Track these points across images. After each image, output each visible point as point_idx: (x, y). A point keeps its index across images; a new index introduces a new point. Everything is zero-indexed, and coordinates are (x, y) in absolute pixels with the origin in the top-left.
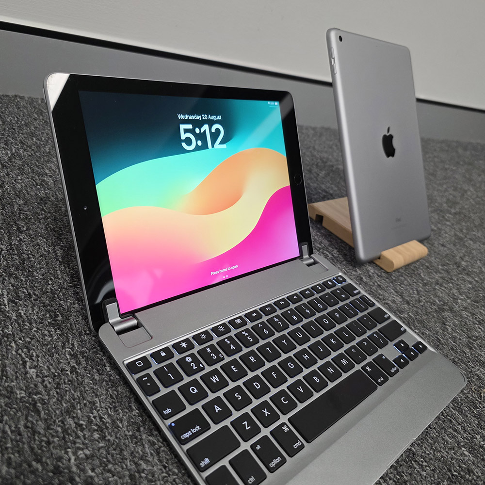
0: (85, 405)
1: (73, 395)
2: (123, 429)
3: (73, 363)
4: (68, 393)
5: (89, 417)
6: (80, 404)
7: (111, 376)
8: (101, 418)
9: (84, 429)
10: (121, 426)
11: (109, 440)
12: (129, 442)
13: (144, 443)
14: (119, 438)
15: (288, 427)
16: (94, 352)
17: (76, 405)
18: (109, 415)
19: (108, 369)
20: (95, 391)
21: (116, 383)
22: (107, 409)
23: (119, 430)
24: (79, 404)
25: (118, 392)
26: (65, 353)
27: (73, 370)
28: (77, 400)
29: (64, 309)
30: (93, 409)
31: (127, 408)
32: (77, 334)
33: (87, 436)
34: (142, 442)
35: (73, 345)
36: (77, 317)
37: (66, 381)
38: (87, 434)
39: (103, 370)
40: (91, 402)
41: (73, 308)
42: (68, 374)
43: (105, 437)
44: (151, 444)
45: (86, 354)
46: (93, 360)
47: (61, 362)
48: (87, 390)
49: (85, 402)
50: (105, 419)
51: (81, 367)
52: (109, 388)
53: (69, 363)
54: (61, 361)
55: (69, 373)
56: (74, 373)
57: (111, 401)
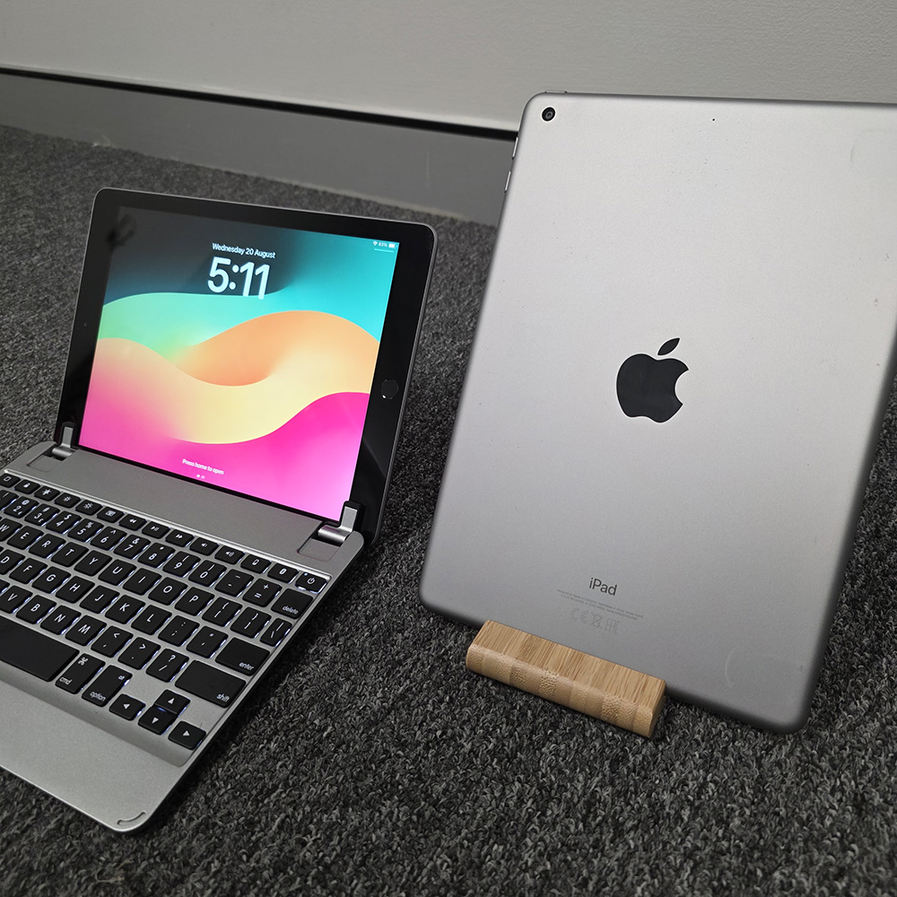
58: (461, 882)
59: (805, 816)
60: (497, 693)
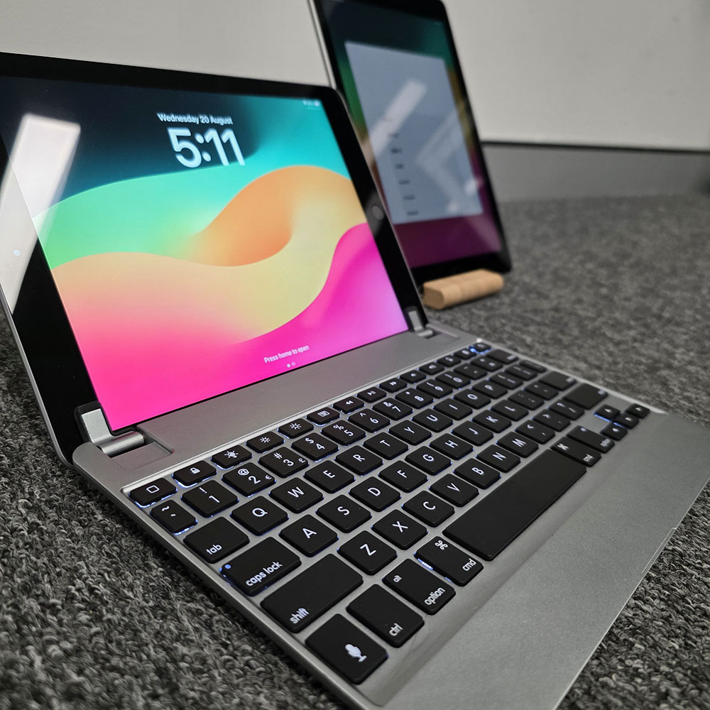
0: (59, 574)
1: (36, 563)
2: (137, 599)
3: (33, 518)
4: (24, 561)
5: (68, 592)
6: (49, 574)
7: (107, 526)
8: (91, 590)
9: (59, 610)
10: (132, 597)
11: (109, 620)
12: (149, 617)
13: (179, 614)
14: (130, 614)
15: (444, 542)
16: (71, 498)
17: (40, 577)
18: (107, 584)
19: (100, 517)
20: (78, 552)
21: (117, 535)
22: (102, 575)
23: (128, 602)
24: (46, 576)
25: (121, 548)
26: (17, 507)
27: (33, 528)
28: (44, 570)
29: (13, 449)
30: (75, 578)
31: (140, 568)
32: (39, 478)
33: (65, 621)
34: (176, 615)
35: (31, 494)
36: (37, 455)
37: (21, 544)
38: (66, 618)
39: (90, 520)
40: (70, 569)
41: (30, 445)
42: (23, 535)
43: (103, 616)
44: (193, 614)
45: (56, 503)
46: (71, 509)
47: (10, 520)
48: (61, 552)
49: (58, 570)
50: (98, 590)
51: (48, 521)
52: (103, 544)
53: (25, 519)
54: (10, 518)
55: (26, 534)
56: (35, 532)
57: (108, 562)
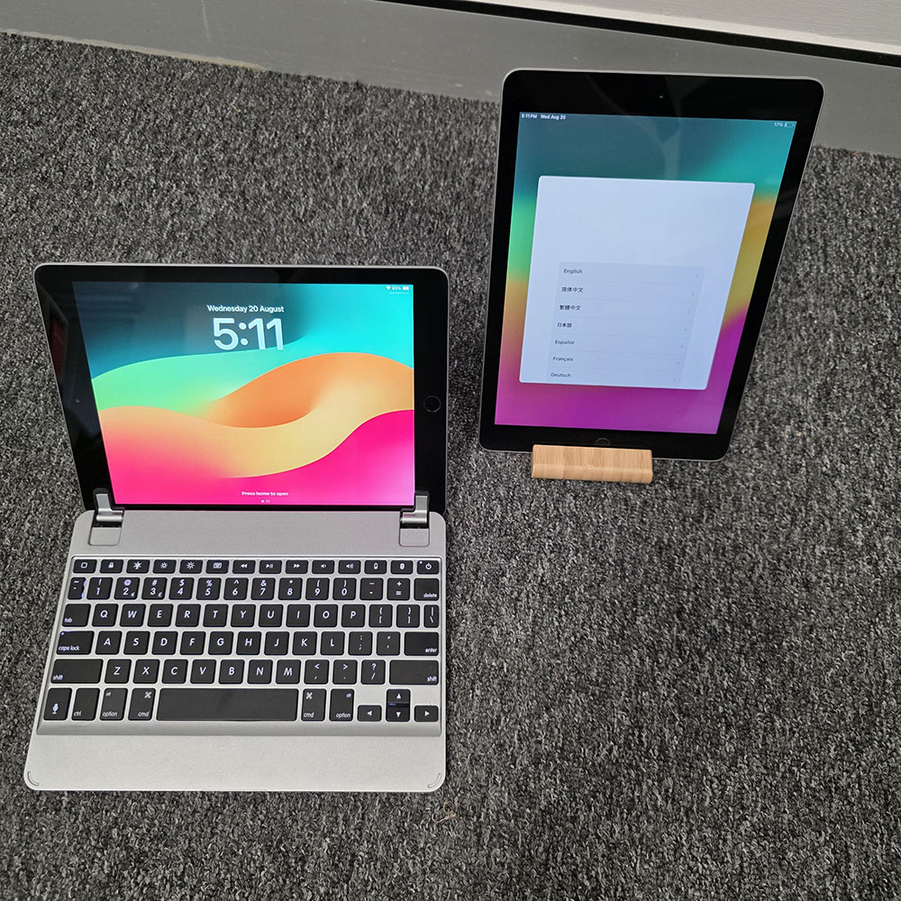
58: (637, 722)
59: (784, 604)
60: (590, 596)
